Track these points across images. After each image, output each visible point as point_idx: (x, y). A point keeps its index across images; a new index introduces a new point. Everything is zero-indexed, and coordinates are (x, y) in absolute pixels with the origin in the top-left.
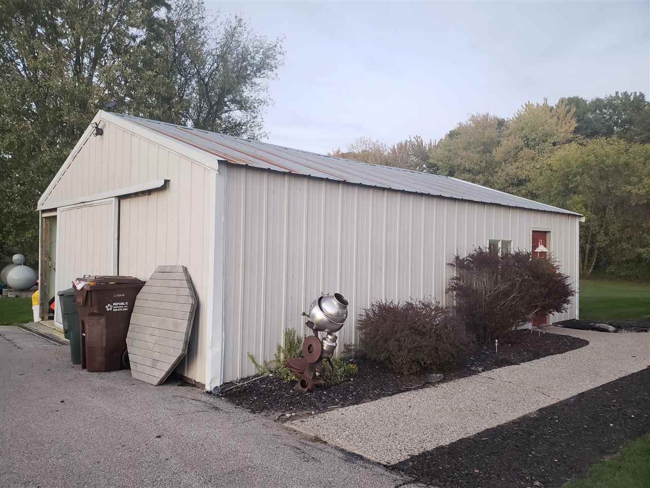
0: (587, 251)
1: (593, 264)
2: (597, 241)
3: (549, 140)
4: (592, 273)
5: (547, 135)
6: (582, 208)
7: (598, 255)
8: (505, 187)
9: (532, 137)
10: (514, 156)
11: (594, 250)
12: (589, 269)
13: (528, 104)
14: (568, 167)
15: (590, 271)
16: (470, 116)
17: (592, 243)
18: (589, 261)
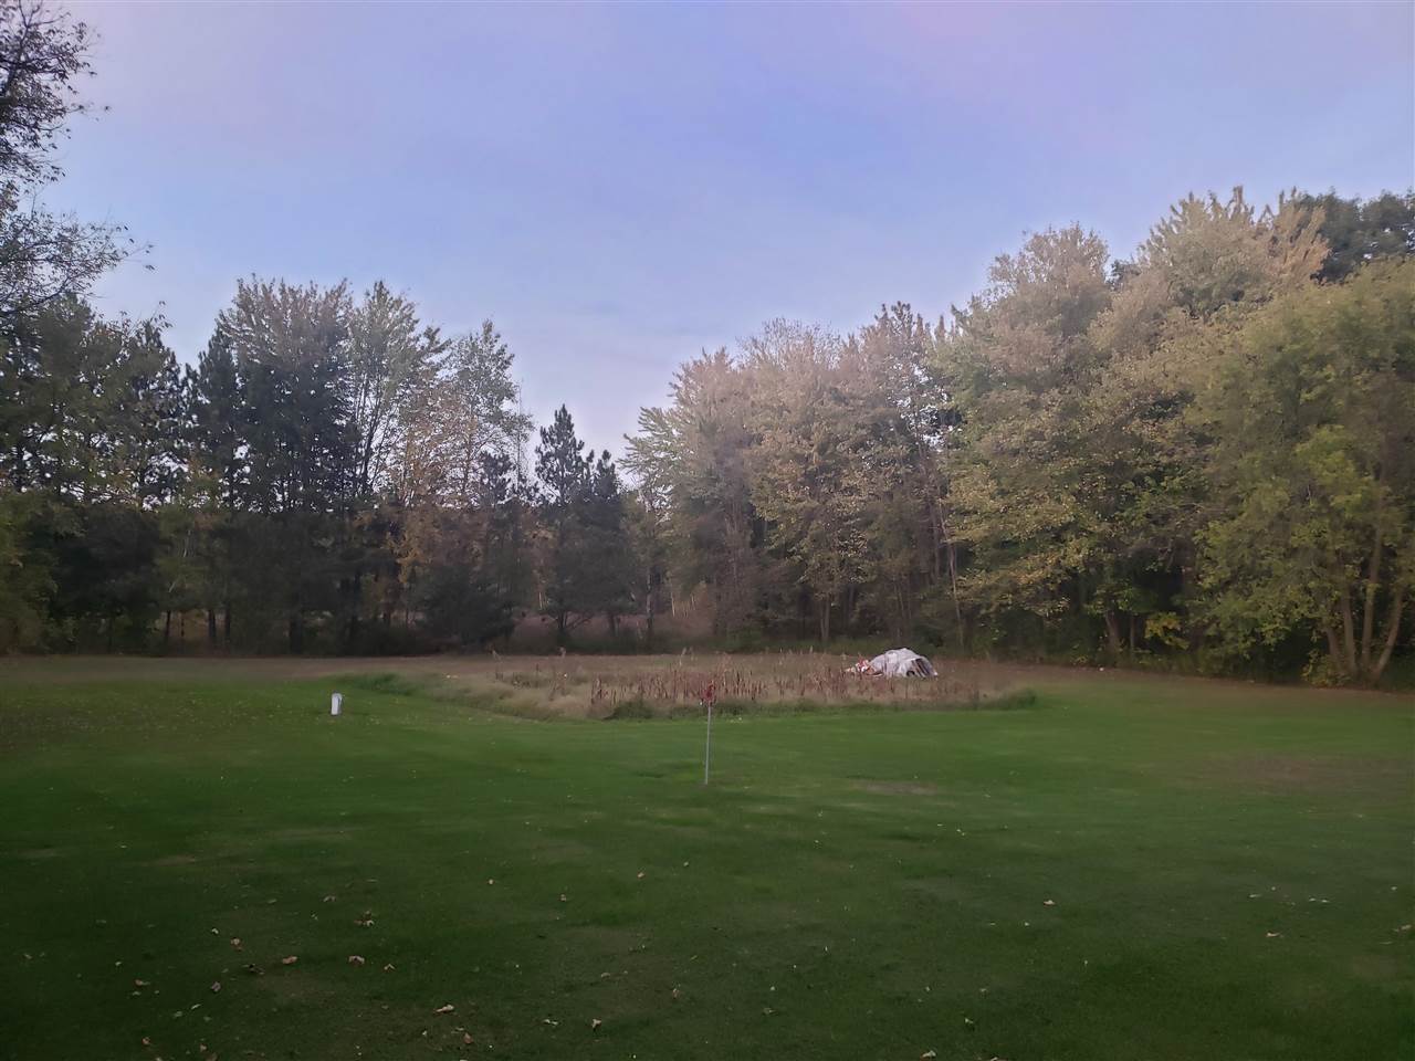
0: (1370, 602)
1: (1390, 642)
2: (1398, 571)
3: (1248, 292)
4: (1386, 669)
5: (1241, 277)
6: (1347, 466)
7: (1405, 613)
8: (1122, 419)
9: (1201, 287)
10: (1146, 334)
11: (1392, 599)
12: (1379, 656)
13: (1187, 201)
14: (1295, 341)
15: (1382, 661)
16: (1030, 238)
17: (1384, 576)
18: (1376, 632)
